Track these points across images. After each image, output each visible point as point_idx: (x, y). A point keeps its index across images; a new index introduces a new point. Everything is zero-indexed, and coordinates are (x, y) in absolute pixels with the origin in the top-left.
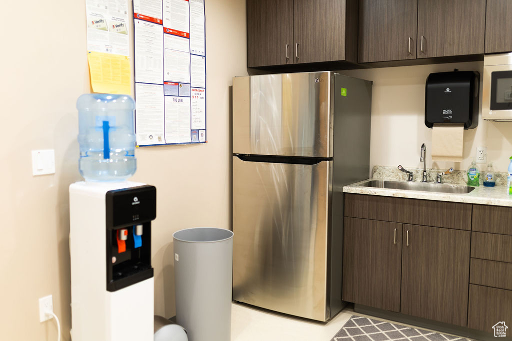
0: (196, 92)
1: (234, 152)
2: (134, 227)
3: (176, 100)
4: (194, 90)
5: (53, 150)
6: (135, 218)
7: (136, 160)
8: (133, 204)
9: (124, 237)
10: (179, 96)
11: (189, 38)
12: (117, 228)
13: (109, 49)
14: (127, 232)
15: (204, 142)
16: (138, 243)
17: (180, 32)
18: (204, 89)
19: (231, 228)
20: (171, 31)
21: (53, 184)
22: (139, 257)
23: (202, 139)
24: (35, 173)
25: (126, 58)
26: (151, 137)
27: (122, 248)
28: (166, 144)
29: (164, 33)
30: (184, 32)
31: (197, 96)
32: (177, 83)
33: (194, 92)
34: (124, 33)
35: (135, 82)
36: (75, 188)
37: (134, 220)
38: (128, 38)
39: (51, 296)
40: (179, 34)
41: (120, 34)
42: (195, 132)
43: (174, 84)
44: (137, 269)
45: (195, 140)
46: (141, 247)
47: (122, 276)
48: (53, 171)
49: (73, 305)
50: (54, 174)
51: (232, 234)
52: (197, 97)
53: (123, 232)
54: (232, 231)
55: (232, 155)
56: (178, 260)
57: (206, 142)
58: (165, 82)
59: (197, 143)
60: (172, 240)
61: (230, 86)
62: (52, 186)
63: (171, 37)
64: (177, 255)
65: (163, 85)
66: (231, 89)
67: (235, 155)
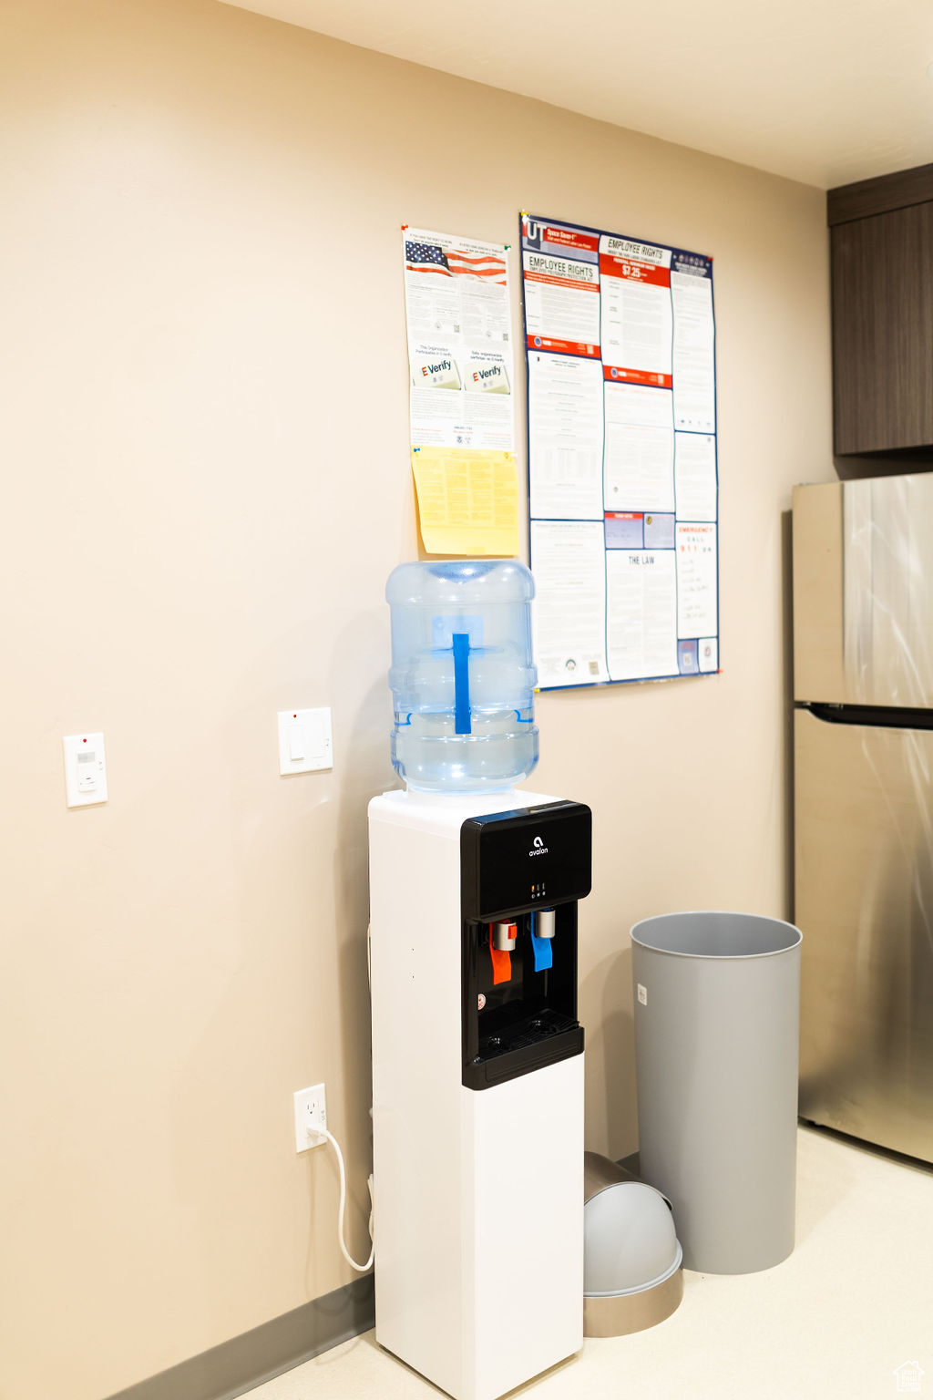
0: (692, 535)
1: (798, 697)
2: (532, 916)
3: (636, 560)
4: (685, 530)
5: (329, 708)
6: (536, 893)
7: (536, 733)
8: (532, 854)
9: (507, 944)
10: (644, 549)
11: (672, 389)
12: (488, 920)
13: (463, 436)
14: (515, 930)
15: (714, 673)
16: (544, 960)
17: (647, 374)
18: (714, 525)
19: (791, 916)
20: (623, 374)
21: (328, 796)
22: (546, 995)
23: (707, 664)
24: (287, 768)
25: (507, 455)
26: (571, 664)
27: (503, 973)
28: (611, 682)
29: (605, 380)
30: (656, 374)
31: (692, 544)
32: (639, 515)
33: (686, 535)
34: (502, 391)
35: (530, 520)
36: (383, 807)
37: (533, 897)
38: (513, 402)
39: (322, 1085)
40: (643, 379)
41: (489, 394)
42: (689, 645)
43: (631, 516)
44: (543, 1028)
45: (689, 667)
46: (549, 970)
47: (504, 1048)
48: (327, 762)
49: (376, 1113)
50: (329, 770)
51: (798, 937)
52: (692, 549)
53: (505, 928)
54: (793, 922)
55: (792, 705)
56: (645, 1004)
57: (717, 672)
58: (608, 514)
59: (695, 675)
60: (629, 945)
61: (786, 509)
62: (324, 800)
63: (623, 390)
64: (642, 989)
65: (603, 521)
66: (788, 519)
67: (802, 705)
